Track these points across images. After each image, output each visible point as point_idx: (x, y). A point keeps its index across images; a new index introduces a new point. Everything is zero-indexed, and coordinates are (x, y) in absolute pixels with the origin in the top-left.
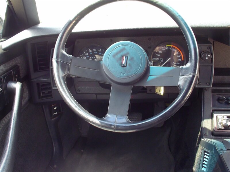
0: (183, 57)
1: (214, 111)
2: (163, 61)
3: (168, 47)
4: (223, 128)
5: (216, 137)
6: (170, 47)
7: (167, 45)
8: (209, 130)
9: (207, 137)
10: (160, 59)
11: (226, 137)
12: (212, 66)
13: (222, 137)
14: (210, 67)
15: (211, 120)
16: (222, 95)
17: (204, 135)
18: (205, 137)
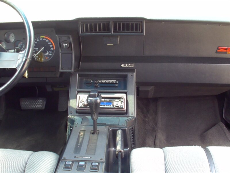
0: (54, 47)
1: (79, 92)
2: (38, 50)
3: (42, 38)
4: (83, 106)
5: (80, 115)
6: (44, 38)
7: (41, 37)
8: (74, 108)
9: (72, 114)
10: (36, 48)
11: (88, 115)
12: (71, 53)
13: (85, 115)
14: (71, 54)
15: (76, 100)
16: (90, 79)
17: (70, 112)
18: (71, 114)
